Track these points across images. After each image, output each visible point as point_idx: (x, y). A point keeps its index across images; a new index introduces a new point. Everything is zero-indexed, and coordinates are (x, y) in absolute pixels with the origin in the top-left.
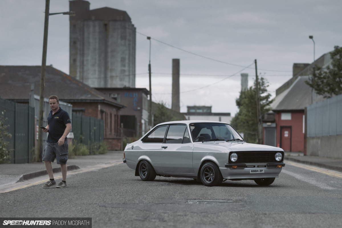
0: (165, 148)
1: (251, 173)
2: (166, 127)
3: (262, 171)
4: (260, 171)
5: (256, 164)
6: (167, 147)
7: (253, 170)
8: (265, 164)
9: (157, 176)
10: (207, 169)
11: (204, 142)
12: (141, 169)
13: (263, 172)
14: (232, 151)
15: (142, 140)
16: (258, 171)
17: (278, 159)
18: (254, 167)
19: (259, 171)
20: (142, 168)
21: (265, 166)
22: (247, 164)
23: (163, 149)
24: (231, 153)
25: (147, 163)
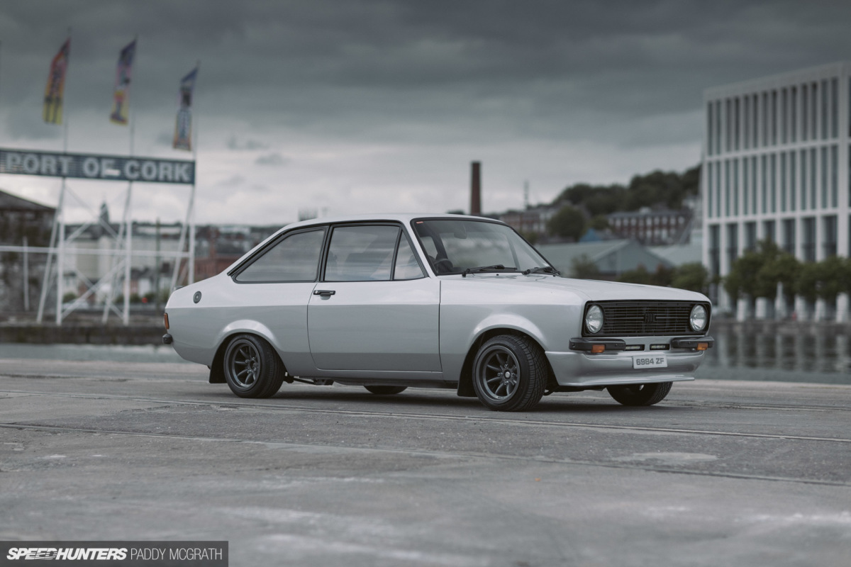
0: (326, 294)
1: (636, 366)
2: (322, 233)
3: (661, 361)
4: (657, 363)
5: (646, 340)
6: (334, 293)
7: (640, 358)
8: (666, 339)
9: (284, 382)
10: (495, 357)
11: (467, 275)
12: (234, 359)
13: (664, 364)
14: (590, 300)
15: (231, 274)
16: (653, 363)
17: (698, 323)
18: (642, 348)
19: (655, 361)
20: (235, 356)
21: (667, 347)
22: (628, 340)
23: (319, 297)
24: (589, 305)
25: (256, 342)
